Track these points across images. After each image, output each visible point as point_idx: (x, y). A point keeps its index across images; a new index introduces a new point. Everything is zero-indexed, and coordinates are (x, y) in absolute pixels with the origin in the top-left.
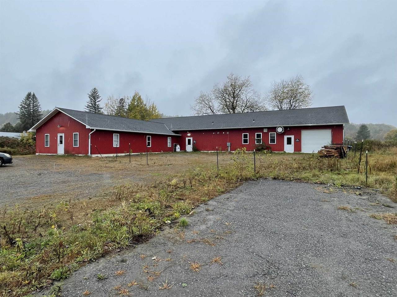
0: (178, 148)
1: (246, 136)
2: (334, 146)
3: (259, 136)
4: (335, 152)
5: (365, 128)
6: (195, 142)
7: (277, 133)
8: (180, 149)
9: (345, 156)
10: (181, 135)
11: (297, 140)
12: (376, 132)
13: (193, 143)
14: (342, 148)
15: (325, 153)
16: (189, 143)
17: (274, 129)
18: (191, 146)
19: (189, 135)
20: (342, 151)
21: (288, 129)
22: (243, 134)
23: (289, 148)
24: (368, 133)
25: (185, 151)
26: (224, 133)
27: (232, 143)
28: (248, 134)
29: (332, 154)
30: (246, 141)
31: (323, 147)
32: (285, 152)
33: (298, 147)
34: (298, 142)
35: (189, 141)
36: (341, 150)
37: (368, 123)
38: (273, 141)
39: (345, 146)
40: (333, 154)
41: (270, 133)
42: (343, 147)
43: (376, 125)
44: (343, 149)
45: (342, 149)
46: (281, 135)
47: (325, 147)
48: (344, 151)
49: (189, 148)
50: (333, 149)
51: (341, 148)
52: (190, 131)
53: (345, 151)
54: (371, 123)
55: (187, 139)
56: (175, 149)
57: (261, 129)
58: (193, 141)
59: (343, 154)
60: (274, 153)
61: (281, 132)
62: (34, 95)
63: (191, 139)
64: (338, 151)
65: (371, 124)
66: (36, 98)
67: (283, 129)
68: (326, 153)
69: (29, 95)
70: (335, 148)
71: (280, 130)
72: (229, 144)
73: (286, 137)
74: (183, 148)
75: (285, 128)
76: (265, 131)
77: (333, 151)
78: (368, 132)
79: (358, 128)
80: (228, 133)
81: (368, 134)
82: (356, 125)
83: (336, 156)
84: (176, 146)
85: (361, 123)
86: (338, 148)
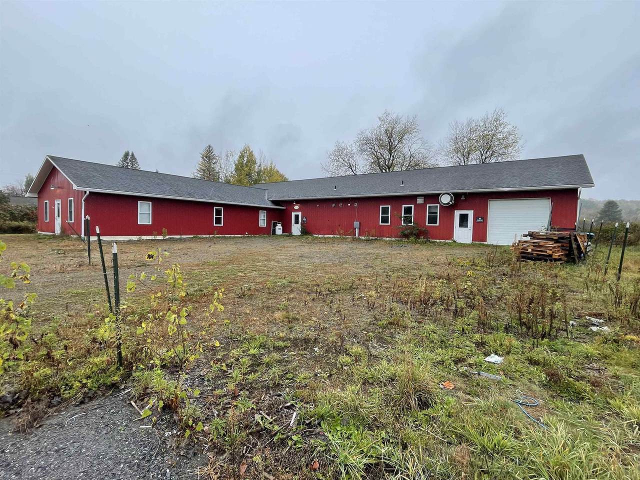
0: (279, 229)
1: (385, 211)
2: (555, 234)
3: (408, 211)
4: (554, 247)
5: (613, 206)
6: (304, 219)
7: (440, 205)
8: (282, 230)
9: (579, 257)
10: (285, 208)
11: (480, 220)
12: (631, 212)
13: (303, 221)
14: (573, 238)
15: (530, 250)
16: (297, 222)
17: (434, 198)
18: (299, 226)
19: (296, 207)
20: (574, 246)
21: (463, 198)
22: (381, 206)
23: (463, 235)
24: (619, 213)
25: (291, 235)
26: (349, 205)
27: (362, 223)
28: (390, 206)
29: (546, 252)
30: (385, 220)
31: (526, 236)
32: (455, 242)
33: (480, 233)
34: (481, 222)
35: (297, 217)
36: (570, 243)
37: (619, 200)
38: (433, 220)
39: (582, 234)
40: (550, 252)
41: (428, 205)
42: (575, 236)
43: (632, 202)
44: (576, 240)
45: (573, 241)
46: (448, 210)
47: (532, 235)
48: (578, 246)
49: (296, 229)
50: (552, 239)
51: (570, 238)
52: (298, 202)
53: (581, 246)
54: (624, 199)
55: (293, 214)
56: (274, 230)
57: (412, 198)
58: (302, 218)
59: (576, 252)
60: (434, 242)
61: (449, 203)
62: (133, 155)
63: (300, 214)
64: (562, 246)
65: (624, 201)
66: (135, 159)
67: (452, 197)
68: (533, 250)
69: (127, 155)
70: (555, 238)
71: (446, 200)
72: (356, 224)
73: (457, 214)
74: (287, 229)
75: (457, 196)
76: (420, 201)
77: (551, 244)
78: (617, 212)
79: (602, 206)
80: (356, 205)
81: (619, 215)
82: (597, 201)
83: (557, 257)
84: (275, 225)
85: (607, 200)
86: (563, 238)
